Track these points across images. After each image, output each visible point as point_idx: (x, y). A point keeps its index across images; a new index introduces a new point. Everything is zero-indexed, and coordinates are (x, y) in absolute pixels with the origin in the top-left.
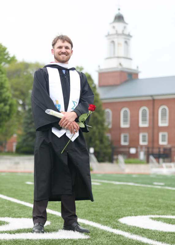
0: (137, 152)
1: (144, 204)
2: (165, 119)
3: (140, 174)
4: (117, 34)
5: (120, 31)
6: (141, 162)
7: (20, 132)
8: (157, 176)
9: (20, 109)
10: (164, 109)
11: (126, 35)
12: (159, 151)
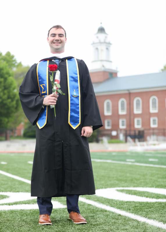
0: (118, 134)
1: (114, 178)
2: (139, 108)
3: (119, 152)
4: (100, 43)
5: (102, 41)
6: (120, 142)
7: (26, 121)
8: (132, 153)
10: (138, 100)
11: (106, 43)
12: (135, 133)
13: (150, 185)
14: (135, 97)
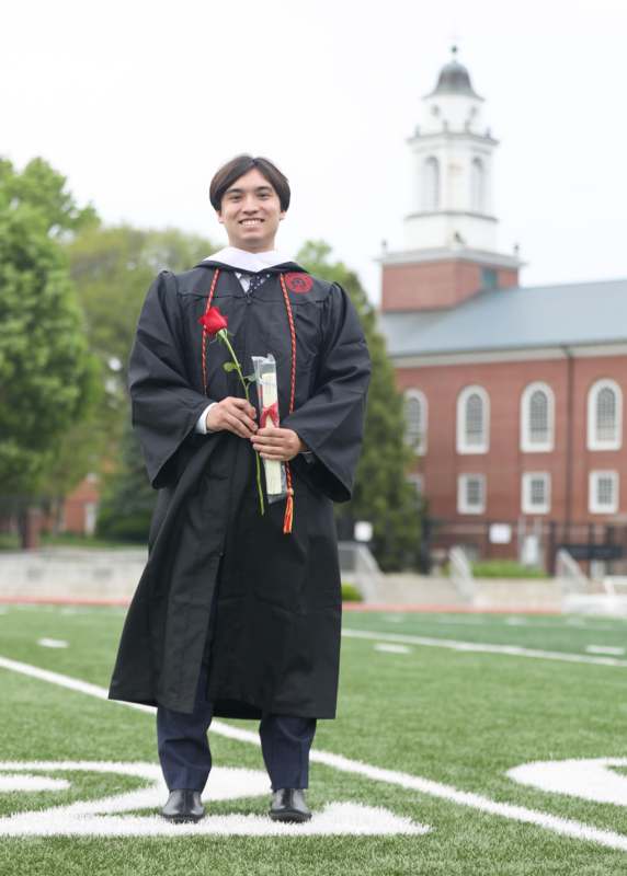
0: (514, 537)
1: (574, 721)
2: (609, 427)
3: (532, 615)
4: (448, 134)
5: (457, 125)
7: (110, 467)
9: (112, 386)
10: (607, 392)
12: (591, 536)
14: (596, 379)
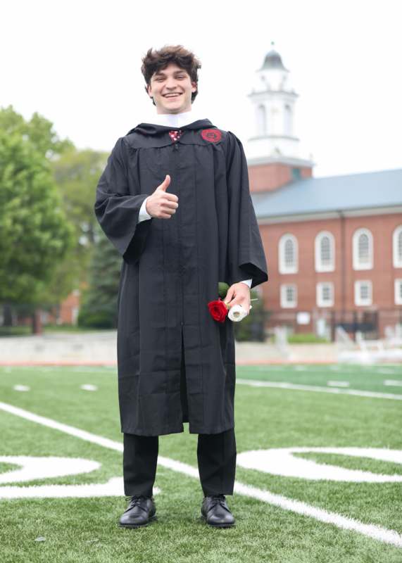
0: (312, 321)
2: (365, 256)
4: (270, 92)
5: (275, 87)
7: (86, 286)
9: (84, 240)
10: (364, 236)
11: (287, 93)
12: (355, 319)
13: (380, 442)
14: (356, 229)
